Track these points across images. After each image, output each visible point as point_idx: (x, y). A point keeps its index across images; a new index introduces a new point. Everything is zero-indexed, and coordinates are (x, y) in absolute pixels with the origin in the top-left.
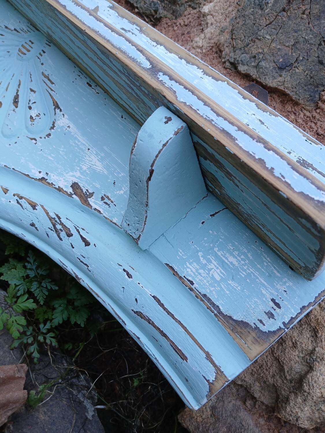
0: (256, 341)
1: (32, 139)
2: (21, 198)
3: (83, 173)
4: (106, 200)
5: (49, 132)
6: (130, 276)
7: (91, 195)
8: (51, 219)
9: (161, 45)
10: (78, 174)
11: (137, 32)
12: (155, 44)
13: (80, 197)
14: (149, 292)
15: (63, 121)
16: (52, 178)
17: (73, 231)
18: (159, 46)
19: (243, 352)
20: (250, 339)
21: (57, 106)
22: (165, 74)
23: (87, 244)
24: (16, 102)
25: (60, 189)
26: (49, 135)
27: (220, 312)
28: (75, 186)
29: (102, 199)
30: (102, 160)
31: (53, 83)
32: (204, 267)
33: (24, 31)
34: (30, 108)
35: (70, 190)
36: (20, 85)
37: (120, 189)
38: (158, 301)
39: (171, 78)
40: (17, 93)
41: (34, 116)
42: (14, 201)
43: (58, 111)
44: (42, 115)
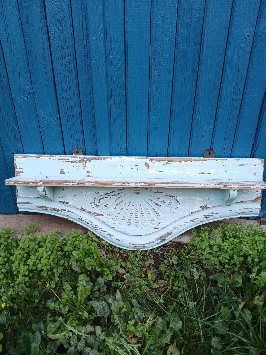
0: (259, 199)
1: (177, 208)
2: (193, 220)
3: (199, 203)
4: (211, 204)
5: (178, 203)
6: (231, 211)
7: (207, 205)
8: (204, 217)
9: (182, 161)
10: (199, 205)
11: (170, 162)
12: (179, 162)
13: (205, 208)
14: (237, 209)
15: (179, 198)
16: (194, 211)
17: (212, 215)
18: (181, 162)
19: (259, 203)
20: (258, 200)
21: (172, 197)
22: (228, 185)
23: (217, 214)
24: (157, 205)
25: (198, 211)
26: (179, 204)
27: (251, 201)
28: (201, 207)
29: (210, 204)
30: (200, 198)
31: (162, 192)
32: (242, 197)
34: (165, 203)
35: (201, 209)
36: (152, 200)
37: (211, 199)
38: (240, 209)
39: (230, 185)
40: (154, 203)
41: (169, 203)
42: (192, 222)
43: (174, 197)
44: (171, 202)
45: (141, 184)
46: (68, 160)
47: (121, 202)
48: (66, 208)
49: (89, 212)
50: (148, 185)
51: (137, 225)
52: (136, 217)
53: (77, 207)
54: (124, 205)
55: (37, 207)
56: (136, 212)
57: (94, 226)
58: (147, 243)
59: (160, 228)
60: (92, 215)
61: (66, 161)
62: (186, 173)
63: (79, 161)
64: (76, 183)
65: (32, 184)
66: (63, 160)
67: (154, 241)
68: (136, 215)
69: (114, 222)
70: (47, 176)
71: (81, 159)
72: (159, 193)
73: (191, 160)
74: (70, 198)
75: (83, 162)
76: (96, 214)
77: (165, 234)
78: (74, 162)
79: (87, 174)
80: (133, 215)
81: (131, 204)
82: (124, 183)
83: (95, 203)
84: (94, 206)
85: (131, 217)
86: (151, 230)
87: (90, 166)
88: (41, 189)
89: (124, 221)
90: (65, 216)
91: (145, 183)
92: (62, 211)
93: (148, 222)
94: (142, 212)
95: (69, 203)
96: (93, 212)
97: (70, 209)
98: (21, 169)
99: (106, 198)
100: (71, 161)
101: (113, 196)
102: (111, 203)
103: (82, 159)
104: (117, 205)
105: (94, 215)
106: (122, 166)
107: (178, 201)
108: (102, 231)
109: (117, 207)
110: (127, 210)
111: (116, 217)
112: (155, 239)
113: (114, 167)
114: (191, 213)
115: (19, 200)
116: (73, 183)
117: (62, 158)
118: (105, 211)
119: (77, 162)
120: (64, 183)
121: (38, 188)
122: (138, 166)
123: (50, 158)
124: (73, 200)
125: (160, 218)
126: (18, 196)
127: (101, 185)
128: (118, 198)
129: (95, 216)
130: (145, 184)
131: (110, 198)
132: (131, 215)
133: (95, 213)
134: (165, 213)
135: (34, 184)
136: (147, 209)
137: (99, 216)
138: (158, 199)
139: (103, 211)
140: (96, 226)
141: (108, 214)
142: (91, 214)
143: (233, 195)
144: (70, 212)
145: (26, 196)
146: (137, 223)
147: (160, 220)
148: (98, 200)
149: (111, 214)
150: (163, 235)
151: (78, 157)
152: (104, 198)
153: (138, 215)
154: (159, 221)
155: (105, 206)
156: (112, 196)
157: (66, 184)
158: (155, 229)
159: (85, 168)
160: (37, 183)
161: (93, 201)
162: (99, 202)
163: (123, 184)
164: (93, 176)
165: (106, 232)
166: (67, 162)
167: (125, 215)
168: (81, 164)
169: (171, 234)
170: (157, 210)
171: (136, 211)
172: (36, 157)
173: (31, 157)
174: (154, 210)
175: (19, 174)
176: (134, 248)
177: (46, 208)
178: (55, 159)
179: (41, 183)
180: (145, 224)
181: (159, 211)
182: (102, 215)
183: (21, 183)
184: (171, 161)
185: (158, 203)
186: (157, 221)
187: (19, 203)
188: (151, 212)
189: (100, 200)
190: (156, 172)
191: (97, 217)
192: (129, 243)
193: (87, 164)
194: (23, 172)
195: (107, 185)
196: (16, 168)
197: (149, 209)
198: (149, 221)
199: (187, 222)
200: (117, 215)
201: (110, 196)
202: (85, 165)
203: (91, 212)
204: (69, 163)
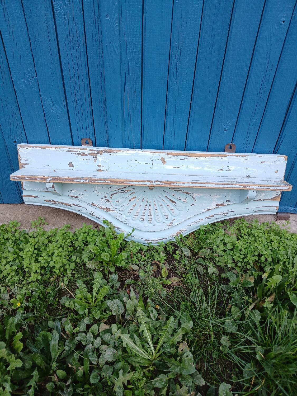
0: (278, 198)
1: (192, 205)
2: (208, 217)
3: (216, 201)
4: (228, 201)
5: (194, 200)
6: (249, 208)
7: (223, 203)
8: (220, 215)
10: (215, 202)
11: (188, 158)
12: (198, 158)
13: (221, 205)
14: (255, 207)
15: (195, 195)
16: (210, 208)
17: (228, 212)
18: (200, 158)
19: (278, 201)
20: (277, 198)
21: (188, 193)
22: (247, 186)
23: (234, 211)
24: (172, 201)
25: (215, 208)
26: (195, 201)
27: (269, 199)
28: (217, 205)
29: (227, 202)
30: (216, 195)
31: (178, 189)
32: (260, 195)
34: (180, 199)
35: (217, 206)
36: (166, 197)
37: (229, 197)
38: (258, 207)
39: (250, 186)
40: (169, 199)
41: (184, 200)
42: (207, 219)
43: (190, 194)
44: (186, 198)
45: (157, 183)
46: (77, 153)
47: (134, 198)
48: (76, 202)
49: (101, 208)
50: (163, 184)
51: (150, 221)
52: (150, 213)
53: (88, 202)
54: (138, 201)
55: (45, 200)
56: (150, 209)
58: (160, 239)
59: (174, 225)
60: (104, 210)
61: (75, 153)
62: (205, 169)
63: (89, 154)
64: (87, 181)
65: (39, 180)
66: (72, 152)
67: (168, 237)
68: (150, 211)
69: (126, 218)
70: (55, 170)
71: (91, 152)
72: (174, 190)
73: (211, 156)
74: (80, 193)
75: (94, 155)
76: (108, 210)
77: (179, 231)
78: (83, 154)
79: (98, 168)
80: (147, 212)
81: (145, 200)
82: (138, 181)
83: (107, 198)
84: (106, 201)
85: (144, 213)
86: (165, 227)
87: (101, 160)
88: (50, 185)
89: (137, 217)
90: (75, 210)
91: (161, 182)
92: (72, 205)
93: (162, 219)
94: (156, 209)
95: (79, 198)
96: (104, 208)
97: (81, 204)
98: (26, 160)
99: (118, 193)
100: (80, 154)
101: (126, 192)
102: (124, 199)
104: (129, 201)
105: (105, 211)
106: (136, 161)
107: (194, 198)
109: (129, 203)
110: (140, 206)
111: (128, 213)
112: (169, 235)
113: (127, 161)
114: (206, 210)
115: (24, 193)
116: (84, 181)
117: (70, 150)
118: (117, 207)
119: (87, 155)
120: (75, 180)
121: (47, 184)
122: (153, 160)
123: (57, 149)
124: (83, 195)
125: (174, 215)
126: (23, 189)
127: (114, 183)
128: (131, 194)
129: (107, 211)
130: (161, 184)
131: (122, 193)
132: (145, 211)
133: (107, 208)
134: (179, 209)
135: (42, 180)
136: (161, 205)
137: (111, 212)
138: (174, 195)
139: (115, 207)
141: (120, 210)
143: (252, 195)
144: (80, 206)
145: (32, 189)
146: (151, 219)
147: (174, 216)
148: (110, 196)
149: (123, 210)
150: (177, 232)
151: (88, 150)
152: (116, 193)
153: (152, 211)
154: (174, 218)
155: (117, 201)
156: (124, 192)
157: (76, 181)
158: (168, 226)
159: (95, 161)
160: (45, 179)
161: (104, 196)
162: (111, 198)
163: (138, 183)
164: (104, 170)
165: (118, 227)
167: (138, 211)
168: (91, 157)
169: (185, 231)
170: (171, 206)
171: (150, 207)
172: (41, 148)
173: (36, 147)
174: (169, 207)
175: (24, 166)
176: (147, 243)
177: (55, 202)
178: (62, 151)
179: (50, 179)
180: (158, 221)
181: (173, 208)
182: (114, 211)
183: (28, 178)
184: (189, 156)
185: (173, 200)
186: (171, 218)
187: (25, 196)
188: (165, 208)
189: (112, 195)
190: (173, 168)
191: (109, 212)
192: (142, 239)
193: (97, 157)
194: (28, 164)
195: (120, 183)
196: (20, 160)
197: (163, 206)
198: (163, 217)
199: (202, 220)
200: (130, 211)
201: (122, 191)
202: (95, 158)
203: (103, 207)
204: (78, 155)
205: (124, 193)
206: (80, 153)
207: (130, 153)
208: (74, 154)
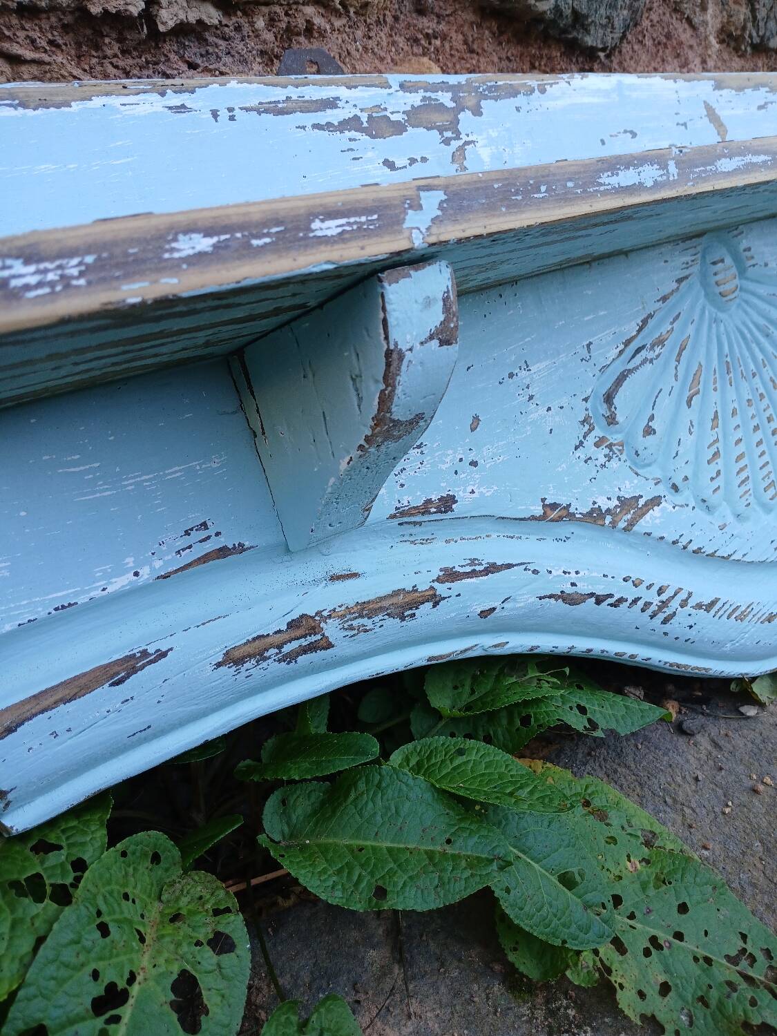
33: (690, 263)
46: (333, 116)
47: (697, 378)
48: (456, 554)
49: (595, 516)
54: (714, 390)
55: (233, 659)
57: (656, 600)
60: (614, 524)
74: (450, 458)
76: (630, 511)
80: (766, 434)
81: (735, 370)
83: (597, 433)
84: (601, 455)
85: (760, 448)
89: (750, 486)
92: (441, 589)
95: (463, 500)
96: (611, 505)
101: (657, 350)
102: (665, 400)
103: (421, 93)
104: (688, 403)
105: (623, 524)
106: (634, 135)
108: (699, 606)
109: (693, 415)
110: (733, 412)
111: (714, 484)
113: (602, 143)
118: (658, 471)
119: (399, 128)
122: (685, 126)
124: (474, 464)
128: (680, 354)
129: (631, 526)
131: (648, 366)
132: (757, 435)
133: (623, 504)
137: (648, 516)
139: (651, 472)
140: (660, 591)
141: (680, 483)
142: (608, 519)
144: (492, 569)
148: (606, 407)
149: (687, 472)
151: (394, 84)
152: (624, 376)
155: (649, 430)
156: (652, 354)
161: (583, 422)
162: (613, 419)
165: (717, 600)
166: (329, 126)
168: (427, 143)
171: (762, 403)
177: (314, 630)
182: (657, 501)
189: (609, 399)
191: (643, 526)
193: (465, 138)
200: (714, 466)
201: (643, 353)
202: (455, 144)
203: (604, 504)
204: (348, 134)
205: (651, 361)
206: (356, 118)
207: (597, 92)
208: (317, 126)
